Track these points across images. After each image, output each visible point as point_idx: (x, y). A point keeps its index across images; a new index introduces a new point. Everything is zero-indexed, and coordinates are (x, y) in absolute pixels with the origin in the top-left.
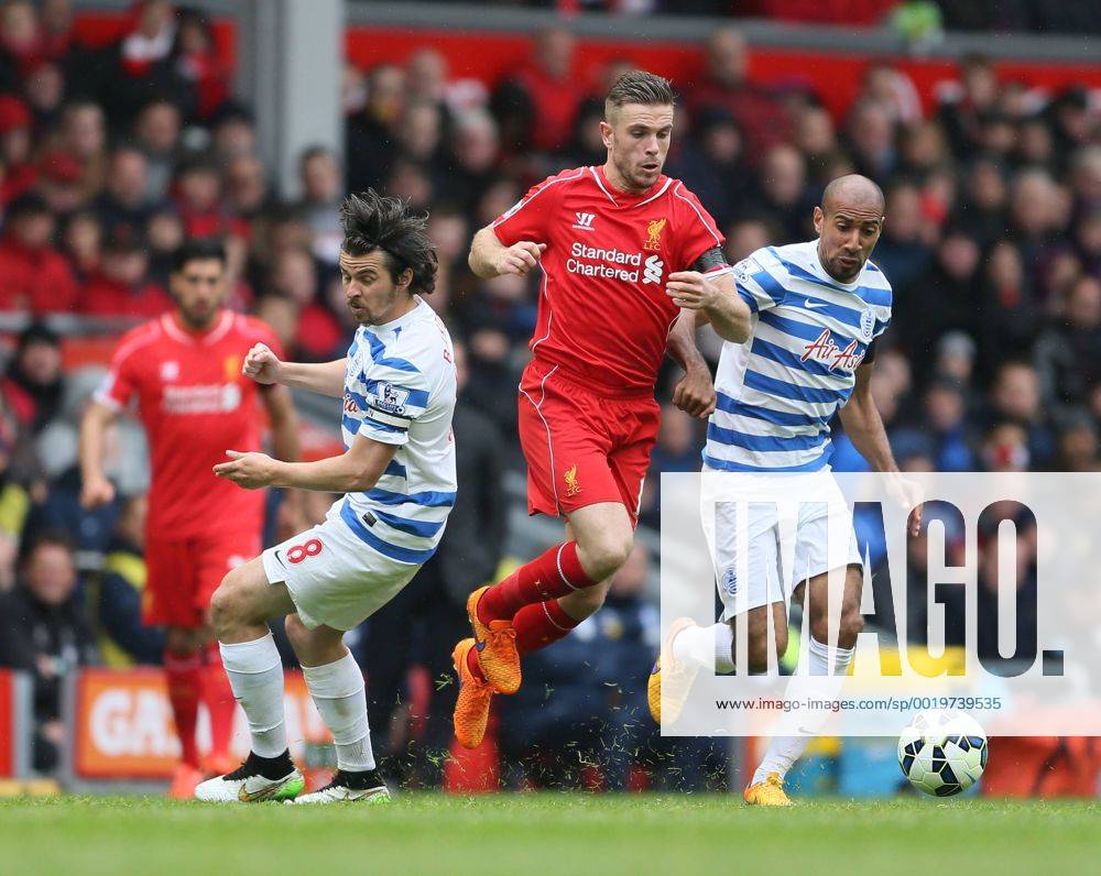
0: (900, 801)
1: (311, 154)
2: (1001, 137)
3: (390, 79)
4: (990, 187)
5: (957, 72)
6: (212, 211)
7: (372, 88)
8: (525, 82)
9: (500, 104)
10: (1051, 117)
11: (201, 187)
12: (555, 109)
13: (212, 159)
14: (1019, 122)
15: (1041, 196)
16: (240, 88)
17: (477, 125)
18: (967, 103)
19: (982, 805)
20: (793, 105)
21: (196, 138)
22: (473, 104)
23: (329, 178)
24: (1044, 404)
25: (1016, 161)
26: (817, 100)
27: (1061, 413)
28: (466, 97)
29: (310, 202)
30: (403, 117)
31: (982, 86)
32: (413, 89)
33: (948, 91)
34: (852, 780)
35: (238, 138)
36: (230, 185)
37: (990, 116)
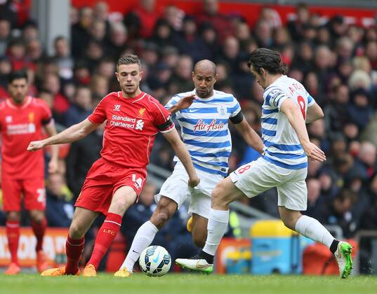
0: (273, 276)
1: (59, 39)
2: (311, 34)
3: (88, 12)
4: (307, 52)
5: (295, 10)
6: (22, 60)
7: (80, 15)
8: (137, 13)
9: (128, 21)
10: (329, 26)
11: (18, 51)
12: (148, 23)
13: (23, 41)
14: (318, 28)
15: (326, 56)
16: (33, 15)
17: (119, 28)
18: (298, 21)
19: (303, 278)
20: (235, 22)
21: (16, 33)
22: (118, 21)
23: (65, 48)
24: (326, 131)
25: (316, 43)
26: (244, 20)
27: (332, 135)
28: (115, 18)
29: (58, 57)
30: (92, 26)
31: (304, 15)
32: (96, 16)
33: (292, 17)
34: (256, 269)
35: (32, 33)
36: (29, 50)
37: (307, 26)
